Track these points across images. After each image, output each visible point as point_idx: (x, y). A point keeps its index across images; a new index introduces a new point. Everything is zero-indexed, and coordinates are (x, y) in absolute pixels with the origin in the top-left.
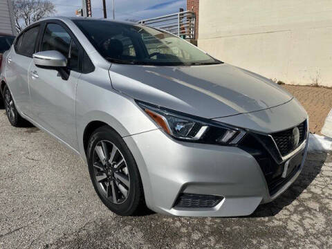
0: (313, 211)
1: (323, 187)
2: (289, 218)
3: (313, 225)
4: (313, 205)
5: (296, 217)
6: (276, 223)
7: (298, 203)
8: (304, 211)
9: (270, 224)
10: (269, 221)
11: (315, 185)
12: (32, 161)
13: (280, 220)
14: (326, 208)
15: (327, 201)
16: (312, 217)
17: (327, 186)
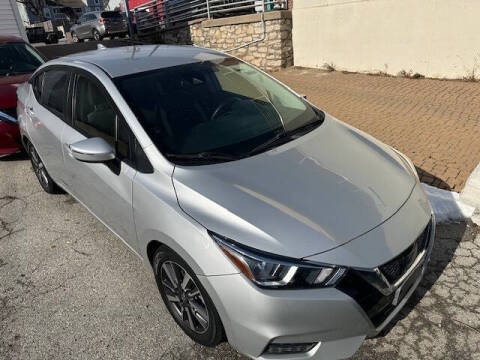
0: (434, 327)
1: (453, 285)
2: (402, 340)
3: (430, 349)
4: (435, 317)
5: (411, 338)
6: (387, 347)
7: (416, 316)
8: (422, 327)
9: (379, 350)
10: (378, 344)
11: (442, 284)
12: (83, 256)
13: (391, 343)
14: (451, 322)
15: (454, 309)
16: (431, 336)
17: (457, 285)
